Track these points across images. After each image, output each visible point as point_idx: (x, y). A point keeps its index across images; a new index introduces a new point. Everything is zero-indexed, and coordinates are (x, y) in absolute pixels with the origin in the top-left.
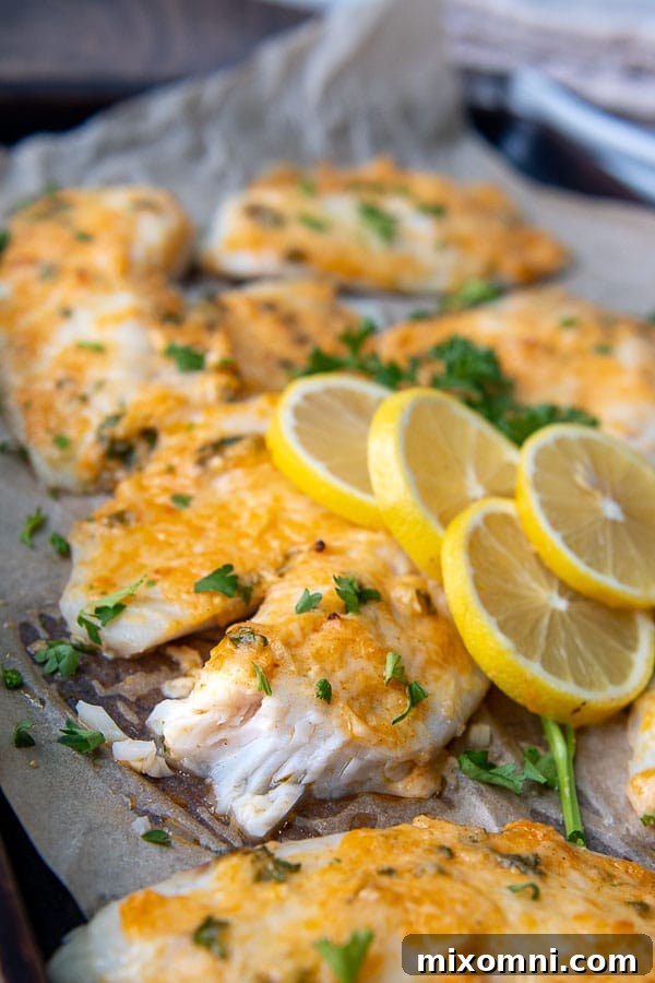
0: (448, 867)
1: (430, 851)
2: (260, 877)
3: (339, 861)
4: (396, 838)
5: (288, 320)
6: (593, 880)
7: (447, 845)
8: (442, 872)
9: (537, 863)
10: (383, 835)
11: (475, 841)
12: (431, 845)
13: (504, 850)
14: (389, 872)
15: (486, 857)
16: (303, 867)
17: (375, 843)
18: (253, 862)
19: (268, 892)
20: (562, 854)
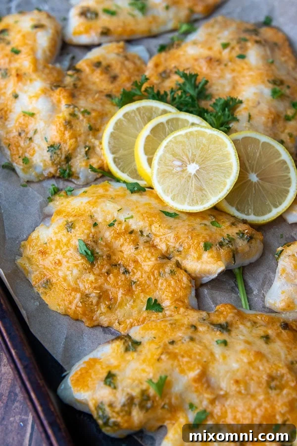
0: (194, 336)
1: (187, 328)
2: (127, 350)
3: (155, 338)
4: (175, 324)
5: (107, 69)
6: (249, 328)
7: (194, 324)
8: (192, 339)
9: (227, 326)
10: (170, 324)
11: (204, 320)
12: (188, 325)
13: (215, 322)
14: (172, 343)
15: (209, 327)
16: (142, 343)
17: (168, 328)
18: (124, 343)
19: (129, 356)
20: (237, 318)
